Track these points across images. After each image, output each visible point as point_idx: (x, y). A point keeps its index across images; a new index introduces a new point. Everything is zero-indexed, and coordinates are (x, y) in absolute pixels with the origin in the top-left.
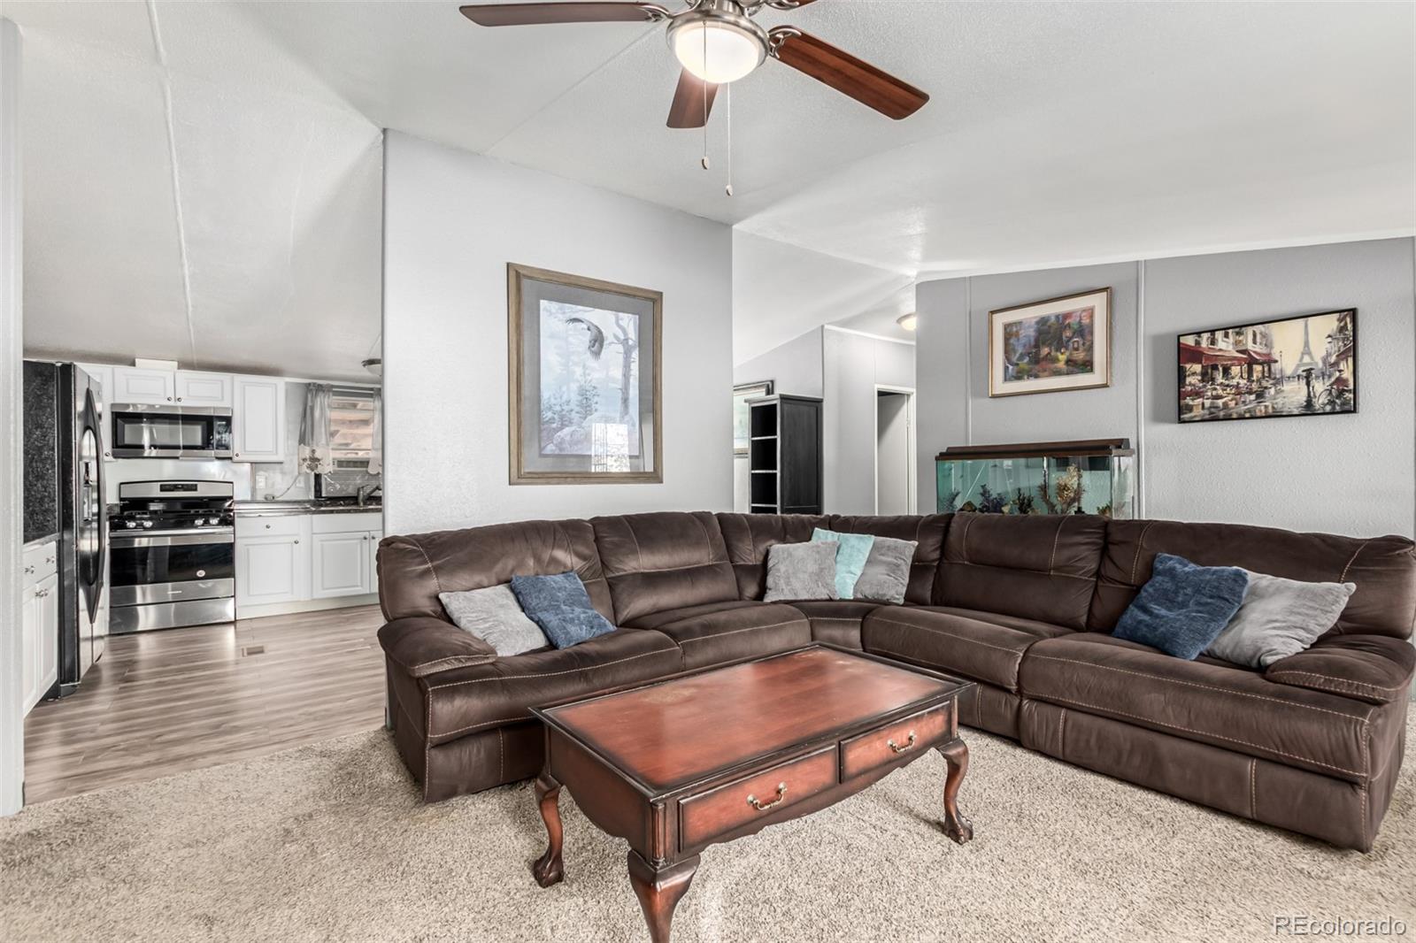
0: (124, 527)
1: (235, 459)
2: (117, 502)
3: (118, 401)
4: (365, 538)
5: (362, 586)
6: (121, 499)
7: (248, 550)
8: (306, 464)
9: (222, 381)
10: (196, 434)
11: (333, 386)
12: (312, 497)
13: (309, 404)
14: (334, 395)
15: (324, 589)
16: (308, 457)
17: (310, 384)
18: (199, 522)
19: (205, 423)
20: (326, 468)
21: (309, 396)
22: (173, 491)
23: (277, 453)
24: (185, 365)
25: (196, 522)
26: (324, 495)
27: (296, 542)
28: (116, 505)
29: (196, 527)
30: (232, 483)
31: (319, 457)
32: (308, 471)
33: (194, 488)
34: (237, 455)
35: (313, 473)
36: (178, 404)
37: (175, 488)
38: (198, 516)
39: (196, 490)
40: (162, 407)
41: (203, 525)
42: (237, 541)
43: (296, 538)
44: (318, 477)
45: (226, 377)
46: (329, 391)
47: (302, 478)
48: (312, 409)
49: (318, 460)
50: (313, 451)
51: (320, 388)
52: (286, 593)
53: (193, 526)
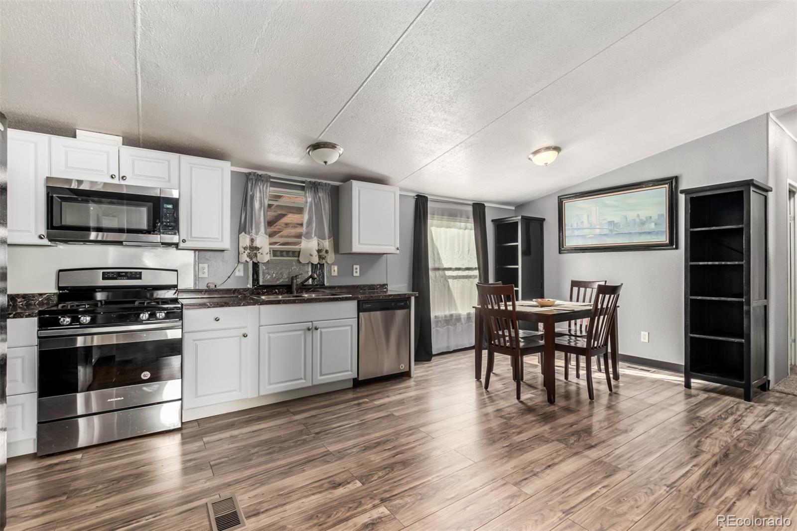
0: (56, 323)
1: (182, 245)
2: (56, 291)
3: (55, 175)
4: (309, 329)
5: (305, 379)
6: (60, 288)
7: (196, 346)
8: (246, 252)
9: (169, 162)
10: (141, 217)
11: (270, 177)
12: (250, 286)
13: (250, 193)
14: (271, 186)
15: (270, 384)
16: (248, 246)
17: (250, 174)
18: (145, 316)
19: (151, 204)
20: (264, 257)
21: (250, 185)
22: (115, 279)
23: (222, 240)
24: (130, 141)
25: (142, 315)
26: (261, 284)
27: (245, 336)
28: (54, 294)
29: (141, 322)
30: (177, 271)
31: (258, 246)
32: (248, 260)
33: (138, 276)
34: (184, 241)
35: (251, 262)
36: (122, 182)
37: (119, 276)
38: (143, 309)
39: (140, 278)
40: (105, 184)
41: (148, 320)
42: (186, 335)
43: (243, 331)
44: (256, 266)
45: (173, 157)
46: (267, 181)
47: (241, 267)
48: (252, 197)
49: (257, 249)
50: (252, 240)
51: (259, 178)
52: (234, 391)
53: (138, 321)
